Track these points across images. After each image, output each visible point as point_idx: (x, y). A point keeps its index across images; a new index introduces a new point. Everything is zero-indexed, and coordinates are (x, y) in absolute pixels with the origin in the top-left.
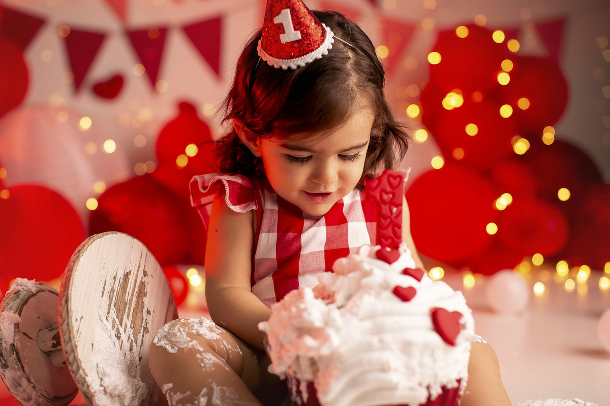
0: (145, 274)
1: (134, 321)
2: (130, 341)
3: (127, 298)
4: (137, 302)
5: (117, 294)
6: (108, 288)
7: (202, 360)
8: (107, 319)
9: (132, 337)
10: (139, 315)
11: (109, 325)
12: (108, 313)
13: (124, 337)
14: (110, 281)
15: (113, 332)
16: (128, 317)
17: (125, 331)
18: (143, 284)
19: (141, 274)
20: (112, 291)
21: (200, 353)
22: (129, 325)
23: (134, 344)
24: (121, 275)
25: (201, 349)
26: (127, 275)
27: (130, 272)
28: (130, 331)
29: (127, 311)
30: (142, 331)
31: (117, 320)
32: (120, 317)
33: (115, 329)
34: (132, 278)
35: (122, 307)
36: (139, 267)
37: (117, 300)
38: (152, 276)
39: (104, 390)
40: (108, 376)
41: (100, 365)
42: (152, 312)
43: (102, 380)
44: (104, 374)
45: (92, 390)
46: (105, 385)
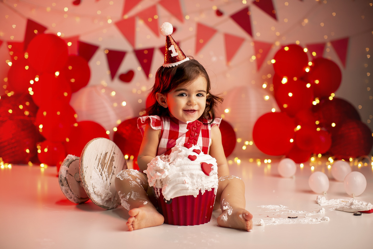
0: (114, 153)
1: (108, 170)
2: (106, 177)
3: (106, 161)
4: (110, 164)
5: (102, 160)
6: (98, 158)
7: (131, 183)
8: (97, 168)
9: (107, 176)
10: (111, 168)
11: (98, 171)
12: (98, 166)
13: (104, 175)
14: (99, 155)
15: (100, 173)
16: (106, 168)
17: (104, 173)
18: (113, 157)
19: (112, 153)
20: (100, 159)
22: (106, 171)
23: (108, 178)
24: (104, 153)
25: (132, 180)
26: (106, 154)
27: (108, 152)
28: (106, 173)
29: (105, 166)
30: (111, 174)
31: (101, 169)
32: (102, 168)
33: (100, 172)
34: (108, 155)
35: (104, 164)
36: (112, 151)
37: (102, 162)
38: (117, 154)
39: (95, 193)
40: (96, 188)
41: (93, 184)
42: (116, 168)
43: (94, 189)
44: (95, 187)
45: (90, 192)
46: (95, 191)
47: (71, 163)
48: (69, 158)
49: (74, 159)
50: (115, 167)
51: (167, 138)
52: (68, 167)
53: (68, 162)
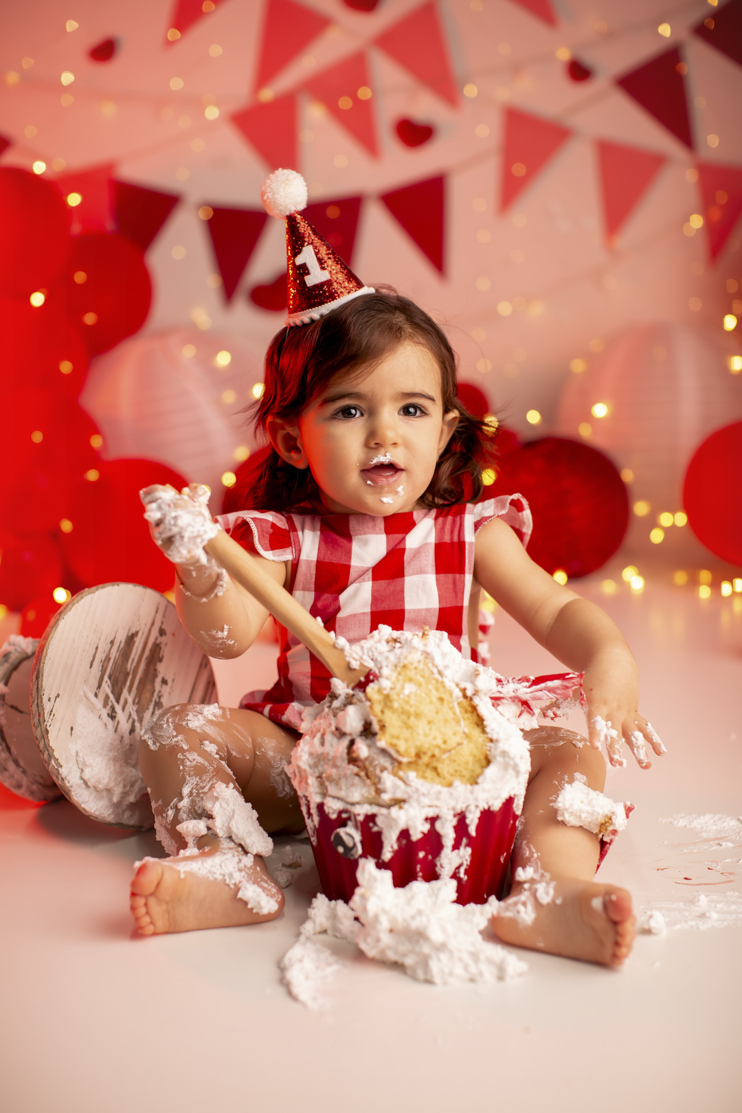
0: (162, 632)
1: (139, 694)
2: (131, 721)
3: (130, 666)
4: (146, 671)
5: (115, 663)
6: (101, 656)
7: (183, 761)
8: (96, 695)
9: (135, 716)
10: (149, 687)
11: (99, 703)
12: (99, 686)
13: (121, 716)
14: (104, 647)
15: (104, 712)
16: (130, 691)
17: (123, 709)
18: (157, 647)
19: (155, 633)
20: (108, 659)
21: (183, 751)
22: (130, 700)
23: (137, 724)
24: (121, 638)
25: (185, 747)
26: (131, 639)
27: (137, 633)
28: (131, 708)
29: (128, 683)
30: (151, 707)
31: (111, 697)
32: (117, 691)
33: (108, 707)
34: (139, 642)
35: (121, 678)
36: (153, 624)
37: (113, 670)
38: (174, 635)
39: (86, 783)
40: (90, 766)
41: (80, 754)
42: (170, 682)
43: (82, 770)
44: (84, 764)
45: (68, 785)
46: (86, 778)
47: (16, 667)
48: (11, 649)
49: (29, 650)
50: (164, 682)
51: (309, 590)
52: (6, 684)
53: (7, 666)
